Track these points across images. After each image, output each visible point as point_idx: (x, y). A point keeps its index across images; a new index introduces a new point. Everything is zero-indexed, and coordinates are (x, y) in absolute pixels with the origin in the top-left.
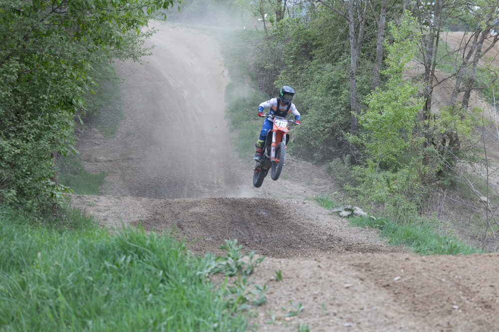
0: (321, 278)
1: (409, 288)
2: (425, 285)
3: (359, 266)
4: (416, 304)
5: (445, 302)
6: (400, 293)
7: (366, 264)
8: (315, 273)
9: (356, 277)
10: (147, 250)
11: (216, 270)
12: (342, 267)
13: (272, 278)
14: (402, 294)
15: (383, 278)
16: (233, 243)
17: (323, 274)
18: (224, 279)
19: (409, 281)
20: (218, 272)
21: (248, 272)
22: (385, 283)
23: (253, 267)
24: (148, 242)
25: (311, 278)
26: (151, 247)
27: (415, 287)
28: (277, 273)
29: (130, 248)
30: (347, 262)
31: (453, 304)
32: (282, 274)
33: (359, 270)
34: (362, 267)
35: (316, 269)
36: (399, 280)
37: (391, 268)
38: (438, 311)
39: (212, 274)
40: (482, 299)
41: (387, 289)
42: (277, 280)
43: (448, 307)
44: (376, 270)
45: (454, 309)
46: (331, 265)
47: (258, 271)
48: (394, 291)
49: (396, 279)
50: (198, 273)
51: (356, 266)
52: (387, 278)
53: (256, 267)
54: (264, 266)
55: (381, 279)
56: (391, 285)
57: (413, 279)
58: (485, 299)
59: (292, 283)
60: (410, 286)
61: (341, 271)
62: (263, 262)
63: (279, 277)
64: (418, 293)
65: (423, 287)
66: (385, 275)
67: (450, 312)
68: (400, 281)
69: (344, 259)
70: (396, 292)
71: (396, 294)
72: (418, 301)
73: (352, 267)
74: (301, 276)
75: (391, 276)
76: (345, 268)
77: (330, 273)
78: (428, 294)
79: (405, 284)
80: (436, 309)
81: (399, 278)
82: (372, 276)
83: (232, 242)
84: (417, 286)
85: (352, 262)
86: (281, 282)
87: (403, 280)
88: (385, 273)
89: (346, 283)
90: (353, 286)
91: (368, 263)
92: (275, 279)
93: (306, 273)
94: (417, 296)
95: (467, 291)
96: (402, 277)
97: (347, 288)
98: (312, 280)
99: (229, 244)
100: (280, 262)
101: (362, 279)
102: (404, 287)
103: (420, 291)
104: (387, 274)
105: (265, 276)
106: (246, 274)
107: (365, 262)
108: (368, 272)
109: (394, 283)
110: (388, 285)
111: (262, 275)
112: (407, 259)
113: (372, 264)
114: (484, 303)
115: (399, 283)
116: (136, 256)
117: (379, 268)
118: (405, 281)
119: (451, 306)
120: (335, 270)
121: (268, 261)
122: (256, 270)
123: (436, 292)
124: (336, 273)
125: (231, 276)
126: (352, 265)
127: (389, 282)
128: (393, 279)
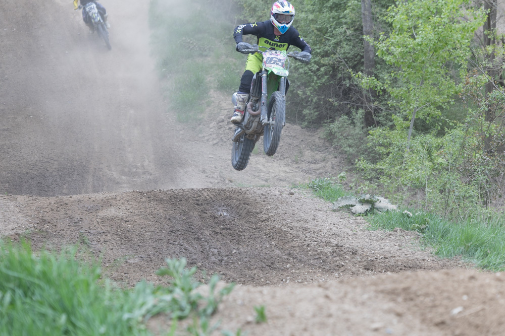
0: (330, 316)
1: (477, 326)
3: (392, 294)
8: (320, 308)
9: (389, 311)
10: (36, 281)
11: (155, 310)
12: (365, 296)
13: (250, 318)
15: (434, 310)
16: (179, 266)
17: (334, 308)
18: (169, 326)
19: (477, 314)
20: (158, 314)
21: (210, 311)
22: (438, 320)
23: (216, 302)
24: (38, 268)
25: (314, 316)
26: (45, 276)
27: (488, 323)
28: (257, 310)
29: (8, 279)
30: (373, 288)
32: (267, 313)
33: (394, 300)
34: (398, 295)
35: (321, 301)
36: (460, 313)
37: (445, 294)
39: (148, 316)
41: (442, 329)
42: (258, 323)
44: (421, 298)
46: (346, 294)
47: (226, 308)
48: (453, 332)
49: (456, 311)
50: (126, 316)
51: (388, 293)
52: (441, 310)
53: (221, 301)
54: (235, 300)
55: (430, 312)
56: (448, 321)
57: (483, 310)
59: (283, 326)
60: (480, 323)
61: (363, 304)
62: (232, 294)
63: (262, 317)
65: (501, 323)
66: (436, 306)
68: (463, 315)
69: (368, 283)
70: (457, 333)
73: (381, 296)
74: (298, 314)
75: (447, 308)
76: (369, 298)
77: (347, 306)
79: (471, 319)
81: (460, 309)
82: (415, 309)
83: (177, 264)
84: (491, 322)
85: (381, 287)
86: (264, 326)
87: (468, 313)
88: (437, 303)
89: (373, 322)
90: (384, 327)
92: (255, 321)
93: (305, 309)
96: (465, 308)
97: (376, 330)
98: (317, 320)
99: (174, 267)
100: (261, 292)
101: (399, 315)
102: (470, 324)
104: (441, 305)
105: (238, 316)
106: (206, 316)
107: (402, 286)
108: (408, 301)
109: (453, 319)
110: (443, 323)
111: (233, 315)
112: (472, 278)
113: (414, 288)
115: (461, 318)
116: (19, 292)
117: (427, 295)
118: (471, 315)
120: (354, 301)
121: (241, 292)
122: (221, 307)
124: (356, 306)
125: (180, 318)
126: (382, 292)
127: (444, 318)
128: (450, 312)
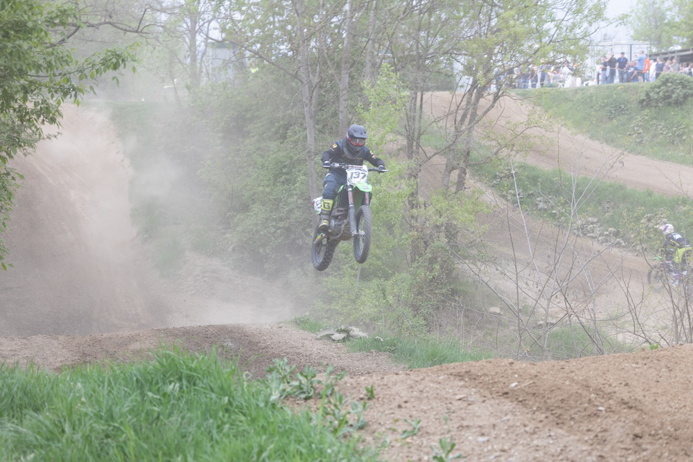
1: (534, 394)
2: (554, 388)
3: (460, 376)
4: (552, 410)
5: (586, 405)
6: (525, 400)
7: (466, 372)
11: (285, 394)
13: (362, 396)
14: (529, 400)
15: (496, 386)
18: (298, 404)
19: (530, 386)
21: (329, 392)
22: (502, 392)
23: (332, 385)
27: (542, 392)
28: (367, 389)
31: (597, 406)
32: (375, 391)
33: (463, 380)
34: (463, 376)
36: (516, 386)
38: (582, 414)
40: (622, 400)
41: (508, 397)
42: (369, 399)
43: (592, 410)
44: (482, 378)
45: (601, 411)
47: (339, 390)
48: (517, 399)
49: (513, 385)
51: (455, 375)
52: (500, 385)
53: (336, 385)
54: (346, 384)
55: (493, 387)
56: (510, 392)
58: (626, 399)
60: (535, 392)
63: (371, 395)
64: (548, 398)
65: (552, 391)
66: (495, 382)
67: (596, 415)
68: (519, 387)
70: (520, 399)
71: (521, 401)
72: (552, 406)
73: (452, 378)
75: (504, 383)
78: (563, 398)
79: (527, 389)
80: (579, 413)
81: (516, 383)
83: (282, 363)
84: (544, 390)
86: (375, 400)
87: (522, 386)
88: (496, 380)
89: (456, 394)
90: (467, 397)
91: (469, 372)
92: (366, 398)
94: (548, 401)
95: (600, 393)
97: (460, 399)
102: (528, 394)
103: (550, 396)
104: (499, 382)
105: (352, 394)
108: (473, 380)
109: (513, 390)
110: (507, 393)
111: (348, 394)
114: (626, 403)
115: (519, 389)
118: (525, 387)
119: (595, 408)
122: (336, 389)
123: (572, 395)
125: (306, 399)
126: (451, 375)
127: (505, 390)
128: (508, 386)
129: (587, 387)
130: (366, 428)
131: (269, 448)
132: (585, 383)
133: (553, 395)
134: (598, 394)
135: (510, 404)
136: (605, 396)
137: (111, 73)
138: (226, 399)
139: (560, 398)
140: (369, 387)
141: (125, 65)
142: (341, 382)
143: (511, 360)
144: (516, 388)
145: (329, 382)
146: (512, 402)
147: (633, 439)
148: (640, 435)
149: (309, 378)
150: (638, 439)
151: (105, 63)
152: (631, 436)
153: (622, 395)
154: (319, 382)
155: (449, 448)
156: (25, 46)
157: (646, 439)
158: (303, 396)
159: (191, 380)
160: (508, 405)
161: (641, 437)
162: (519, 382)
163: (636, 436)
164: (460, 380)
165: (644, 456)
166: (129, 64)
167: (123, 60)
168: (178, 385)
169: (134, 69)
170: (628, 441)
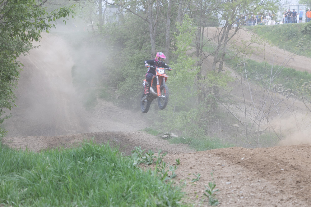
1: (252, 163)
2: (261, 160)
3: (219, 155)
4: (260, 170)
5: (275, 168)
6: (248, 165)
7: (221, 153)
12: (210, 155)
13: (174, 163)
14: (249, 166)
15: (235, 159)
19: (250, 159)
21: (160, 162)
23: (161, 159)
27: (255, 162)
31: (280, 168)
32: (180, 161)
36: (244, 159)
38: (273, 172)
40: (292, 165)
41: (240, 164)
43: (278, 170)
44: (229, 155)
45: (282, 170)
48: (244, 165)
49: (243, 159)
53: (163, 158)
54: (167, 158)
55: (233, 160)
57: (252, 158)
58: (293, 165)
60: (252, 162)
63: (178, 163)
64: (258, 165)
65: (260, 161)
66: (234, 157)
67: (280, 172)
68: (245, 159)
70: (246, 165)
71: (246, 166)
72: (260, 168)
73: (215, 155)
75: (238, 158)
78: (265, 164)
79: (249, 161)
80: (272, 171)
82: (228, 159)
83: (138, 148)
84: (256, 161)
86: (180, 165)
88: (235, 156)
89: (217, 163)
90: (222, 164)
91: (223, 153)
92: (176, 164)
95: (282, 162)
97: (218, 165)
102: (249, 163)
103: (259, 164)
104: (236, 157)
105: (170, 163)
108: (224, 157)
109: (242, 161)
110: (240, 162)
114: (293, 167)
115: (245, 161)
118: (248, 159)
119: (279, 169)
122: (163, 160)
123: (269, 163)
126: (214, 154)
127: (239, 161)
128: (240, 159)
129: (276, 160)
130: (176, 178)
131: (132, 186)
132: (275, 158)
133: (261, 163)
134: (281, 163)
135: (241, 167)
136: (284, 164)
137: (62, 18)
138: (113, 164)
139: (264, 165)
140: (178, 159)
141: (69, 15)
142: (165, 157)
143: (241, 148)
144: (243, 160)
145: (159, 157)
146: (242, 166)
147: (296, 183)
148: (300, 181)
149: (150, 155)
150: (298, 183)
151: (60, 14)
152: (296, 182)
153: (292, 164)
154: (155, 157)
155: (213, 187)
156: (24, 6)
157: (302, 183)
158: (148, 163)
159: (98, 156)
160: (240, 168)
161: (300, 182)
162: (245, 157)
163: (298, 182)
164: (219, 156)
165: (301, 191)
166: (71, 15)
167: (68, 13)
168: (92, 158)
169: (73, 17)
170: (294, 184)
